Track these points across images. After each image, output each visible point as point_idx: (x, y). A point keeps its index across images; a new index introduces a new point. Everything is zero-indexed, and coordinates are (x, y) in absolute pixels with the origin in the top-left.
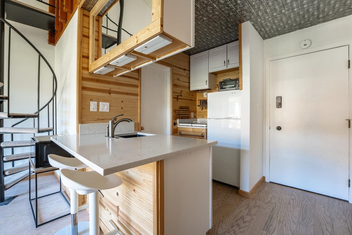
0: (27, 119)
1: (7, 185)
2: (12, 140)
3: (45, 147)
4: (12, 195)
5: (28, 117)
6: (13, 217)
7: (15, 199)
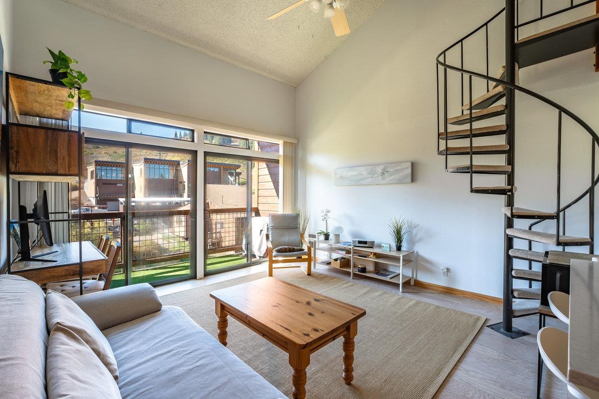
0: (541, 221)
1: (516, 311)
2: (530, 249)
3: (558, 275)
4: (523, 329)
5: (542, 217)
6: (514, 361)
7: (525, 338)
